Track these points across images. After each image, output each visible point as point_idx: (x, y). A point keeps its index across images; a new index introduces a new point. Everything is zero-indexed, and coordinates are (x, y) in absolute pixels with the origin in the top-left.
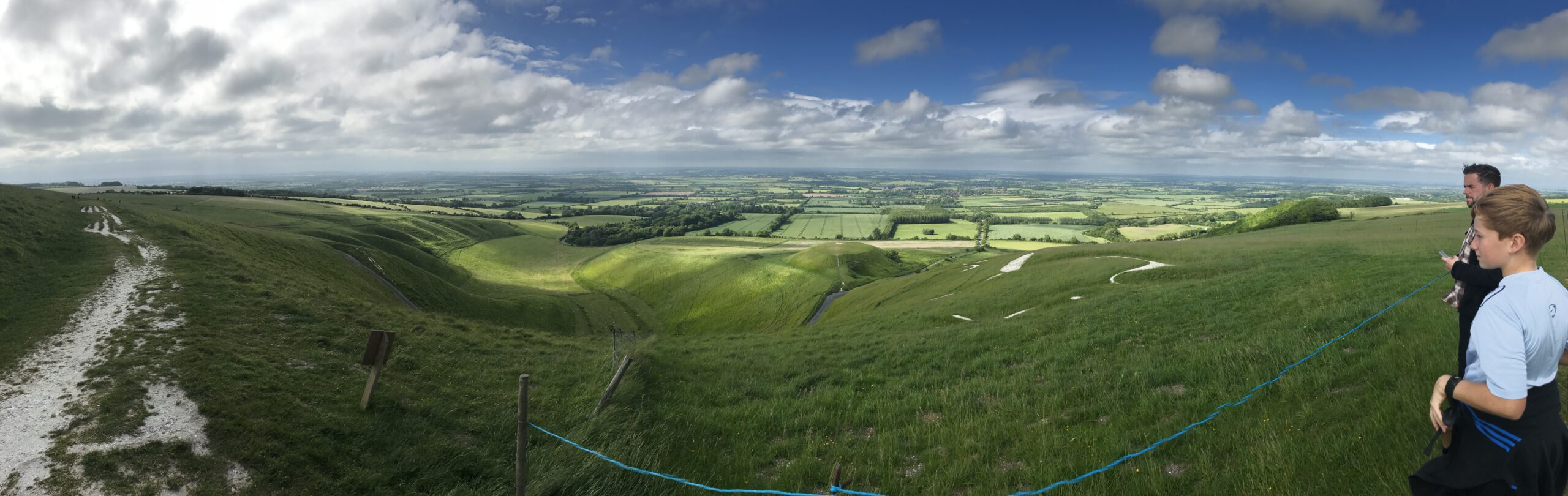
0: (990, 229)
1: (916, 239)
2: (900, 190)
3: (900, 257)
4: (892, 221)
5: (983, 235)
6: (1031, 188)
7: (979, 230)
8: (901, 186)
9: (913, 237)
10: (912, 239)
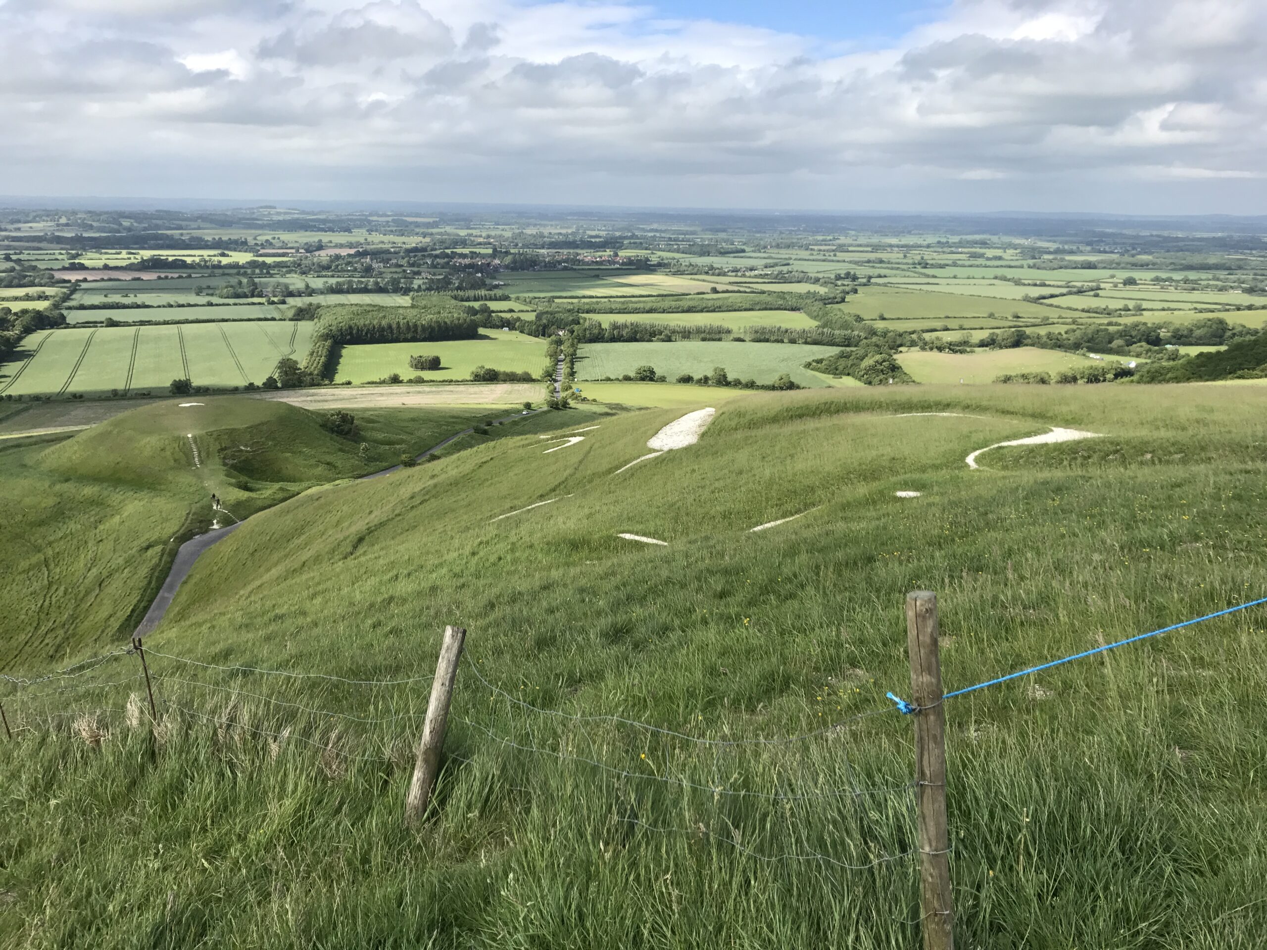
0: (579, 353)
1: (395, 380)
2: (338, 257)
3: (358, 429)
4: (325, 337)
5: (563, 368)
6: (678, 251)
7: (554, 356)
8: (341, 246)
9: (386, 375)
10: (382, 383)
